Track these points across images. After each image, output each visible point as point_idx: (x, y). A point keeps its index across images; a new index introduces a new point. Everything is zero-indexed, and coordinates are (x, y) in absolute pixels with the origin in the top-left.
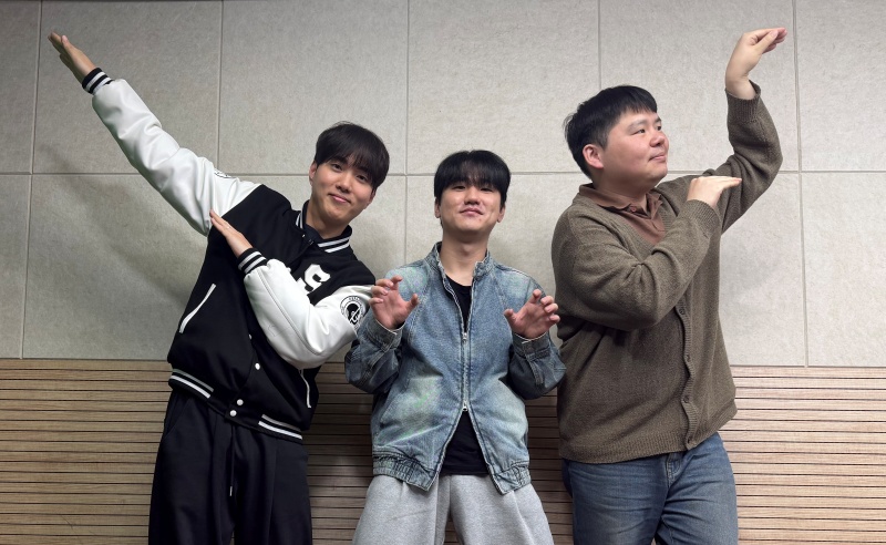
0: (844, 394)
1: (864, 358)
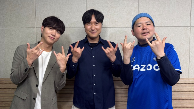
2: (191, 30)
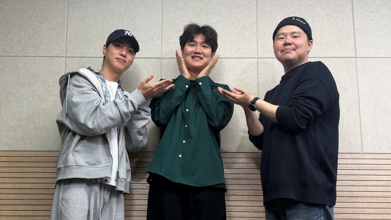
1: (390, 149)
2: (358, 63)
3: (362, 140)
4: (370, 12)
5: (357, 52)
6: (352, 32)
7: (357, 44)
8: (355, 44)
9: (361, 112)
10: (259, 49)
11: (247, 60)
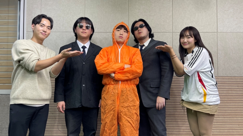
0: (226, 82)
1: (230, 74)
2: (218, 35)
3: (218, 71)
4: (225, 10)
5: (218, 29)
6: (216, 20)
7: (218, 26)
8: (217, 26)
9: (218, 58)
10: (173, 28)
11: (167, 33)
